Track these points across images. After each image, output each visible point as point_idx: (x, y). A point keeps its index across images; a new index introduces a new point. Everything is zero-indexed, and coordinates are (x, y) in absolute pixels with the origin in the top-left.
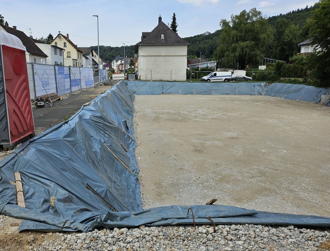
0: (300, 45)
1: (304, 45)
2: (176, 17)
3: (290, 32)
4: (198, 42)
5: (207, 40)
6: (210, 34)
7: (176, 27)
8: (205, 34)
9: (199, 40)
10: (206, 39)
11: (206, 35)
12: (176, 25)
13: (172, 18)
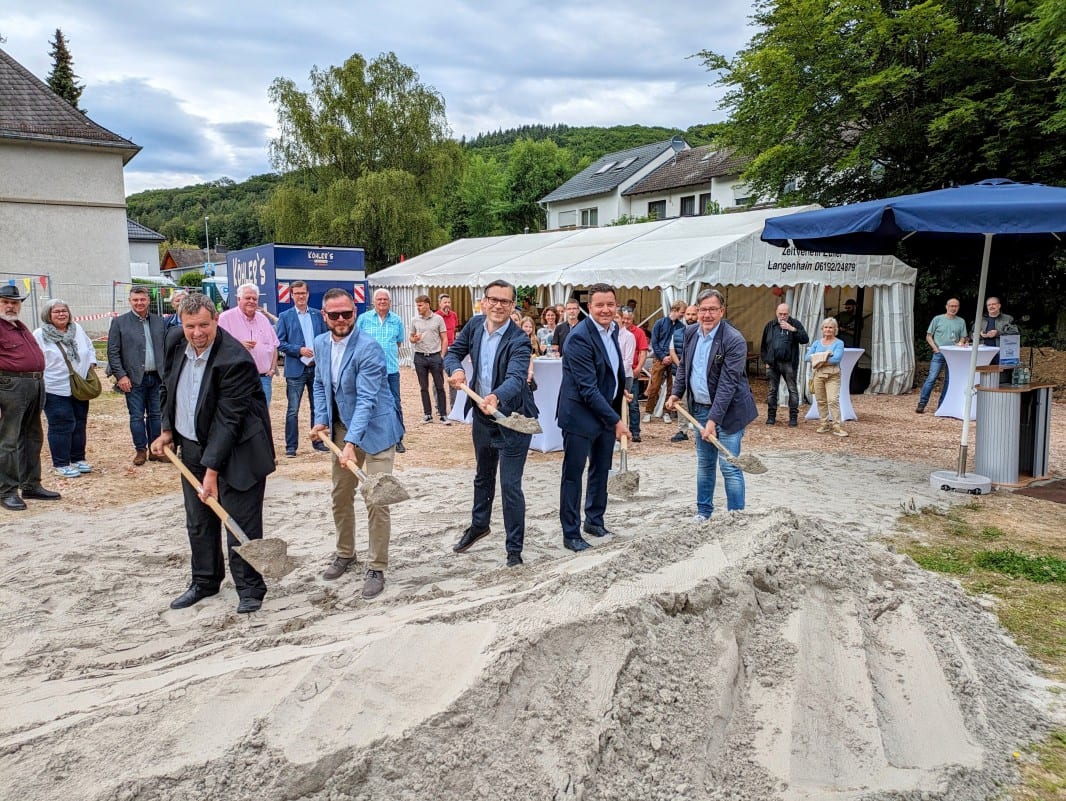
0: (545, 204)
1: (556, 204)
2: (68, 47)
3: (475, 176)
4: (199, 206)
5: (227, 203)
6: (235, 186)
7: (79, 94)
8: (217, 182)
9: (203, 200)
10: (223, 197)
11: (223, 187)
12: (77, 86)
13: (53, 50)
